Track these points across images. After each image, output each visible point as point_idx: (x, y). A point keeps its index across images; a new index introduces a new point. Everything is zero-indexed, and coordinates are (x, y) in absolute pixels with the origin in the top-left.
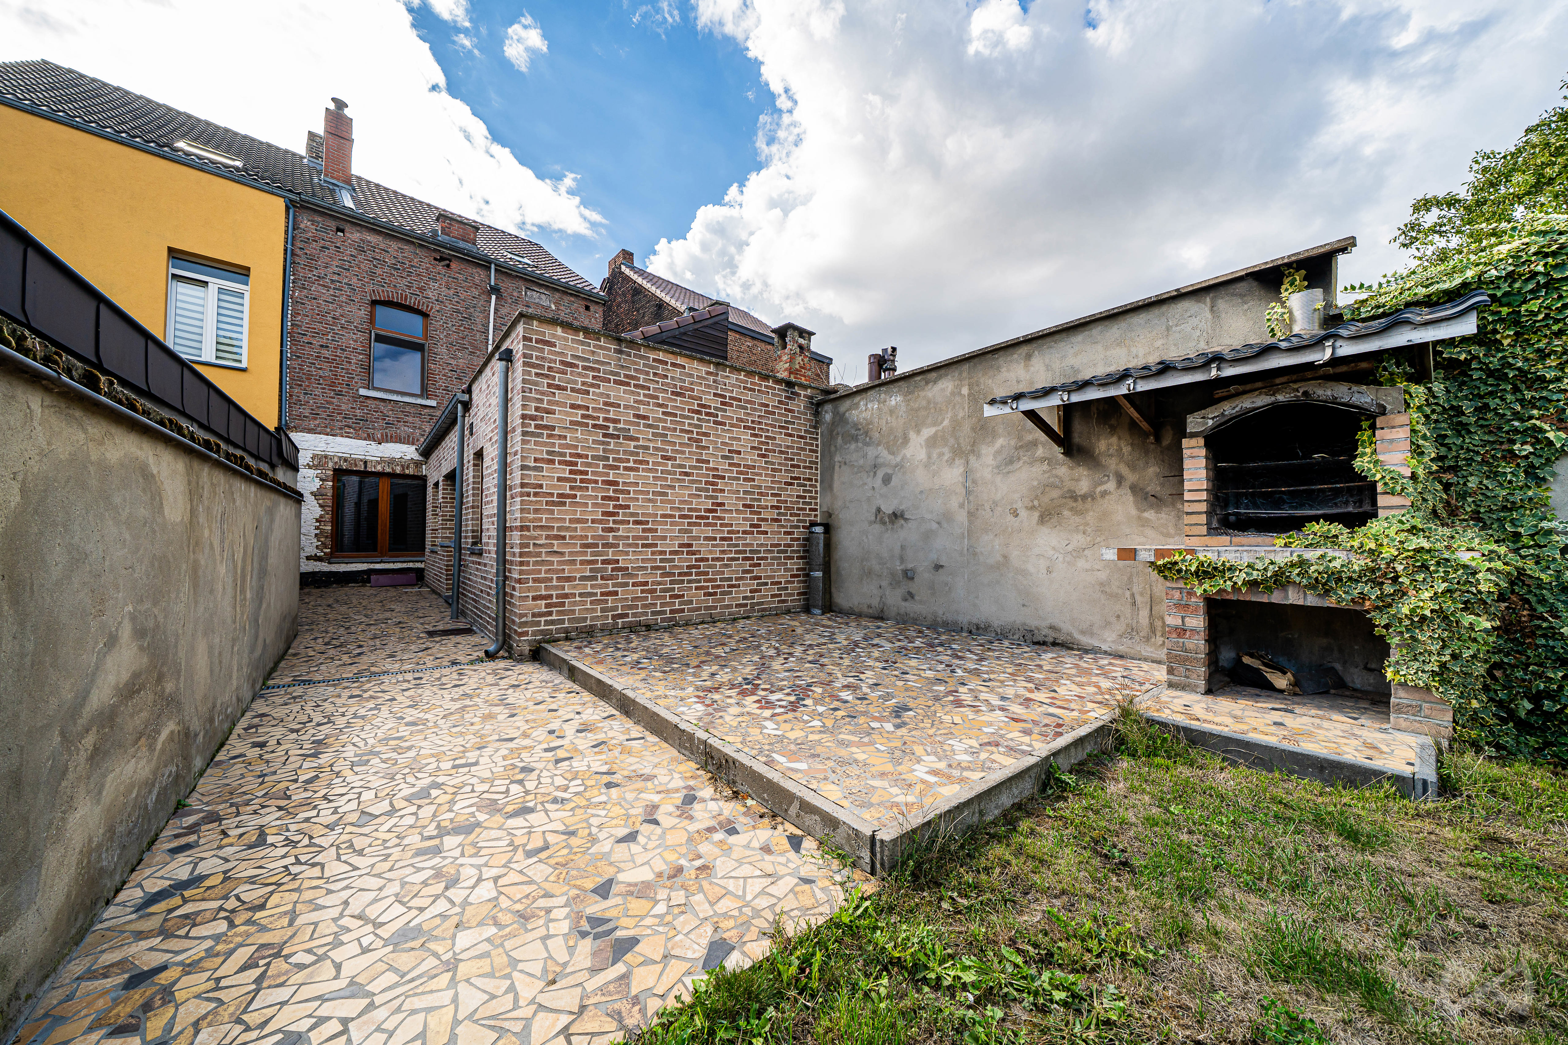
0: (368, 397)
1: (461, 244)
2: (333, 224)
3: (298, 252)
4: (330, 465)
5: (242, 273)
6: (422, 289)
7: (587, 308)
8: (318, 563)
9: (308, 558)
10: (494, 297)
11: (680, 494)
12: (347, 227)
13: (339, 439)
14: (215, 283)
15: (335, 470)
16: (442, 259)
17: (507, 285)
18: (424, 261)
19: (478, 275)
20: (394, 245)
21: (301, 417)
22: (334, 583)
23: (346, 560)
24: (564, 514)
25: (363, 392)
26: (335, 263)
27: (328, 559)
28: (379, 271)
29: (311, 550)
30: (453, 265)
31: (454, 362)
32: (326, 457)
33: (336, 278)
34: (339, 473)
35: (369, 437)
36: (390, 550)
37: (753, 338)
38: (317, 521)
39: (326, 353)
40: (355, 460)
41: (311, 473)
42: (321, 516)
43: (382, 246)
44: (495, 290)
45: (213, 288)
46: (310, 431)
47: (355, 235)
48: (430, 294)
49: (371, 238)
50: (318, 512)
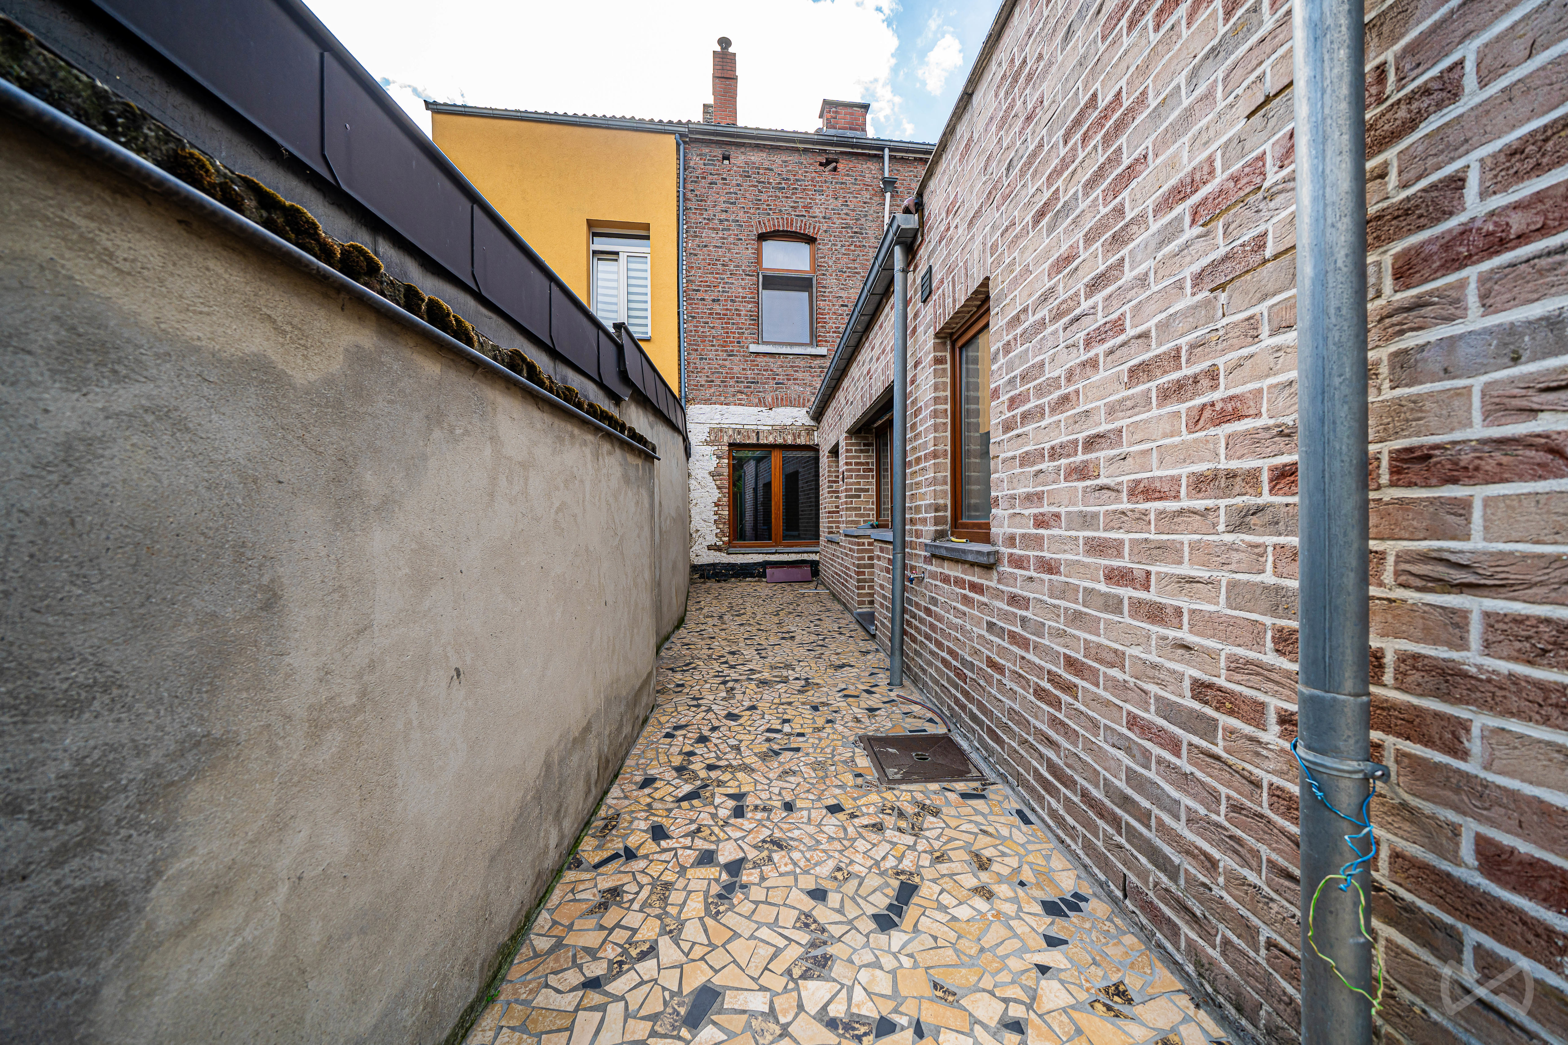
0: (757, 354)
1: (849, 133)
2: (718, 152)
3: (690, 195)
4: (726, 439)
6: (807, 207)
8: (718, 553)
9: (709, 548)
10: (888, 195)
12: (733, 152)
13: (732, 408)
14: (625, 251)
15: (730, 445)
16: (828, 162)
17: (905, 177)
18: (808, 171)
19: (869, 169)
20: (778, 158)
21: (698, 387)
22: (733, 576)
23: (743, 550)
25: (753, 348)
26: (722, 199)
27: (727, 548)
28: (764, 197)
29: (712, 540)
30: (840, 166)
31: (844, 294)
32: (721, 430)
33: (724, 216)
34: (735, 448)
35: (761, 403)
36: (785, 537)
38: (716, 505)
39: (718, 308)
40: (748, 431)
41: (709, 450)
42: (719, 500)
43: (766, 164)
44: (890, 185)
45: (622, 258)
46: (707, 401)
47: (739, 158)
48: (817, 211)
49: (756, 157)
50: (716, 494)
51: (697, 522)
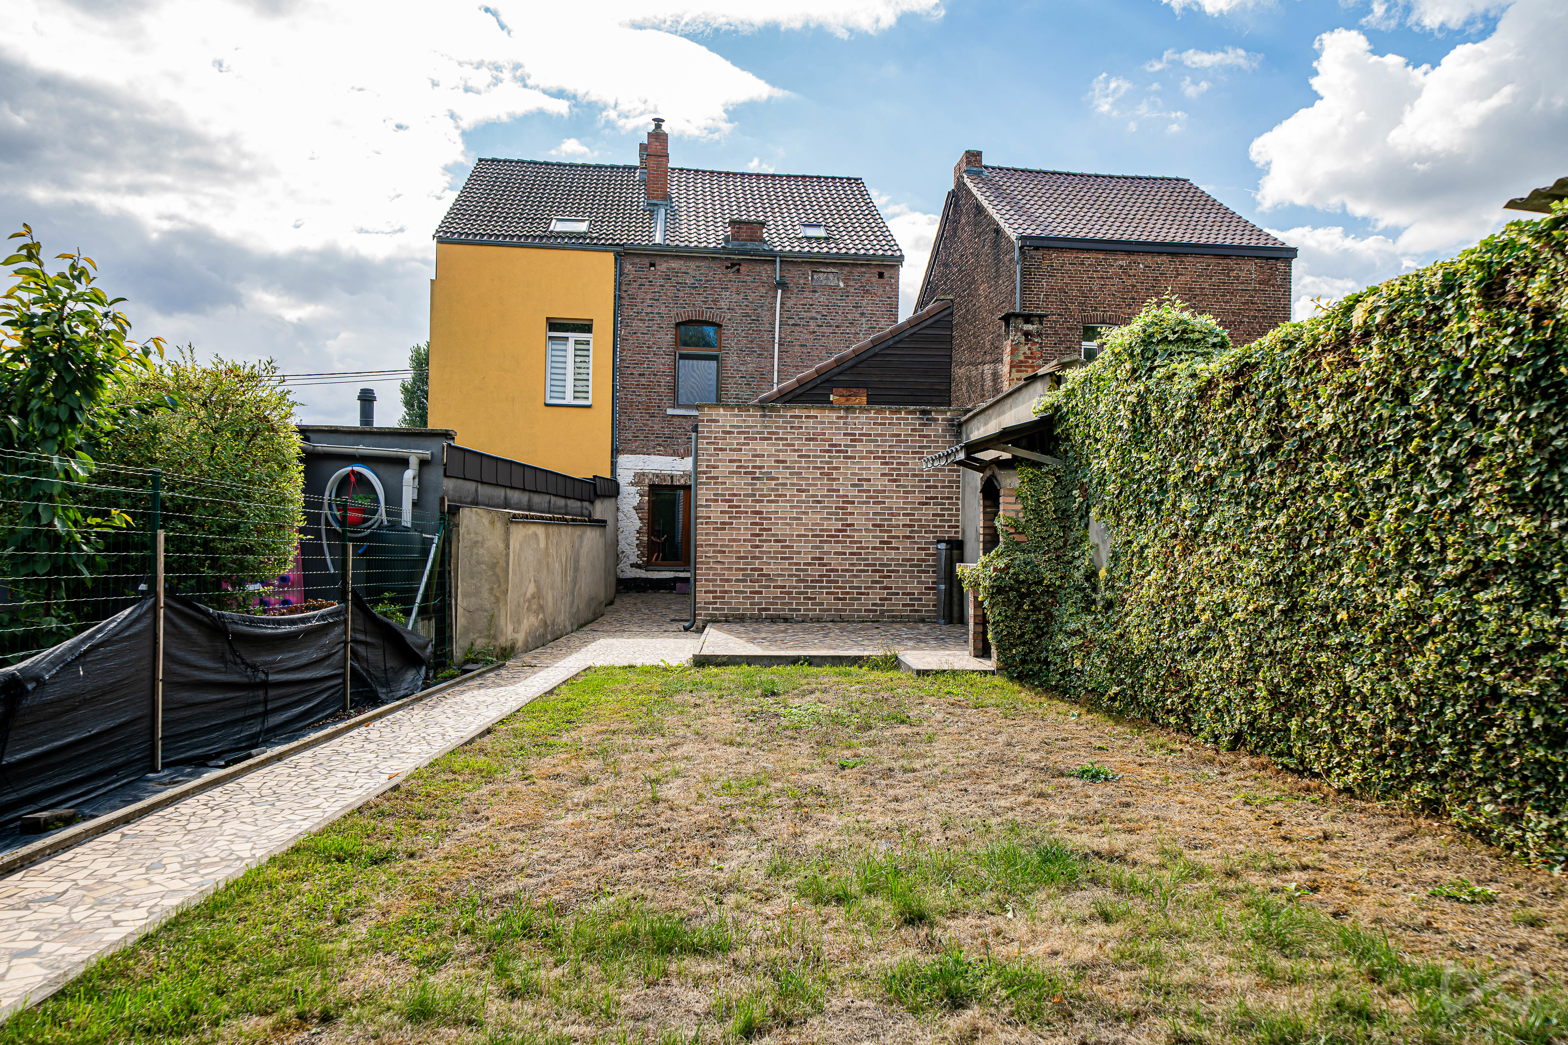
0: (673, 416)
1: (750, 246)
2: (646, 261)
3: (624, 295)
4: (647, 481)
5: (586, 327)
6: (715, 301)
7: (881, 275)
8: (638, 570)
9: (632, 565)
10: (780, 291)
11: (813, 518)
12: (657, 261)
13: (652, 457)
14: (573, 336)
15: (650, 486)
16: (733, 265)
17: (794, 275)
18: (717, 273)
19: (765, 272)
20: (693, 265)
21: (627, 441)
22: (650, 588)
23: (658, 568)
24: (725, 536)
25: (670, 411)
26: (649, 297)
27: (646, 566)
28: (681, 294)
29: (634, 559)
30: (742, 269)
31: (743, 368)
32: (643, 474)
33: (649, 310)
34: (654, 489)
35: (675, 454)
37: (1129, 253)
38: (638, 532)
39: (643, 380)
40: (664, 475)
41: (634, 489)
42: (641, 528)
43: (684, 269)
44: (782, 285)
45: (571, 344)
46: (633, 452)
47: (663, 266)
48: (723, 304)
49: (675, 264)
50: (638, 524)
51: (623, 545)
